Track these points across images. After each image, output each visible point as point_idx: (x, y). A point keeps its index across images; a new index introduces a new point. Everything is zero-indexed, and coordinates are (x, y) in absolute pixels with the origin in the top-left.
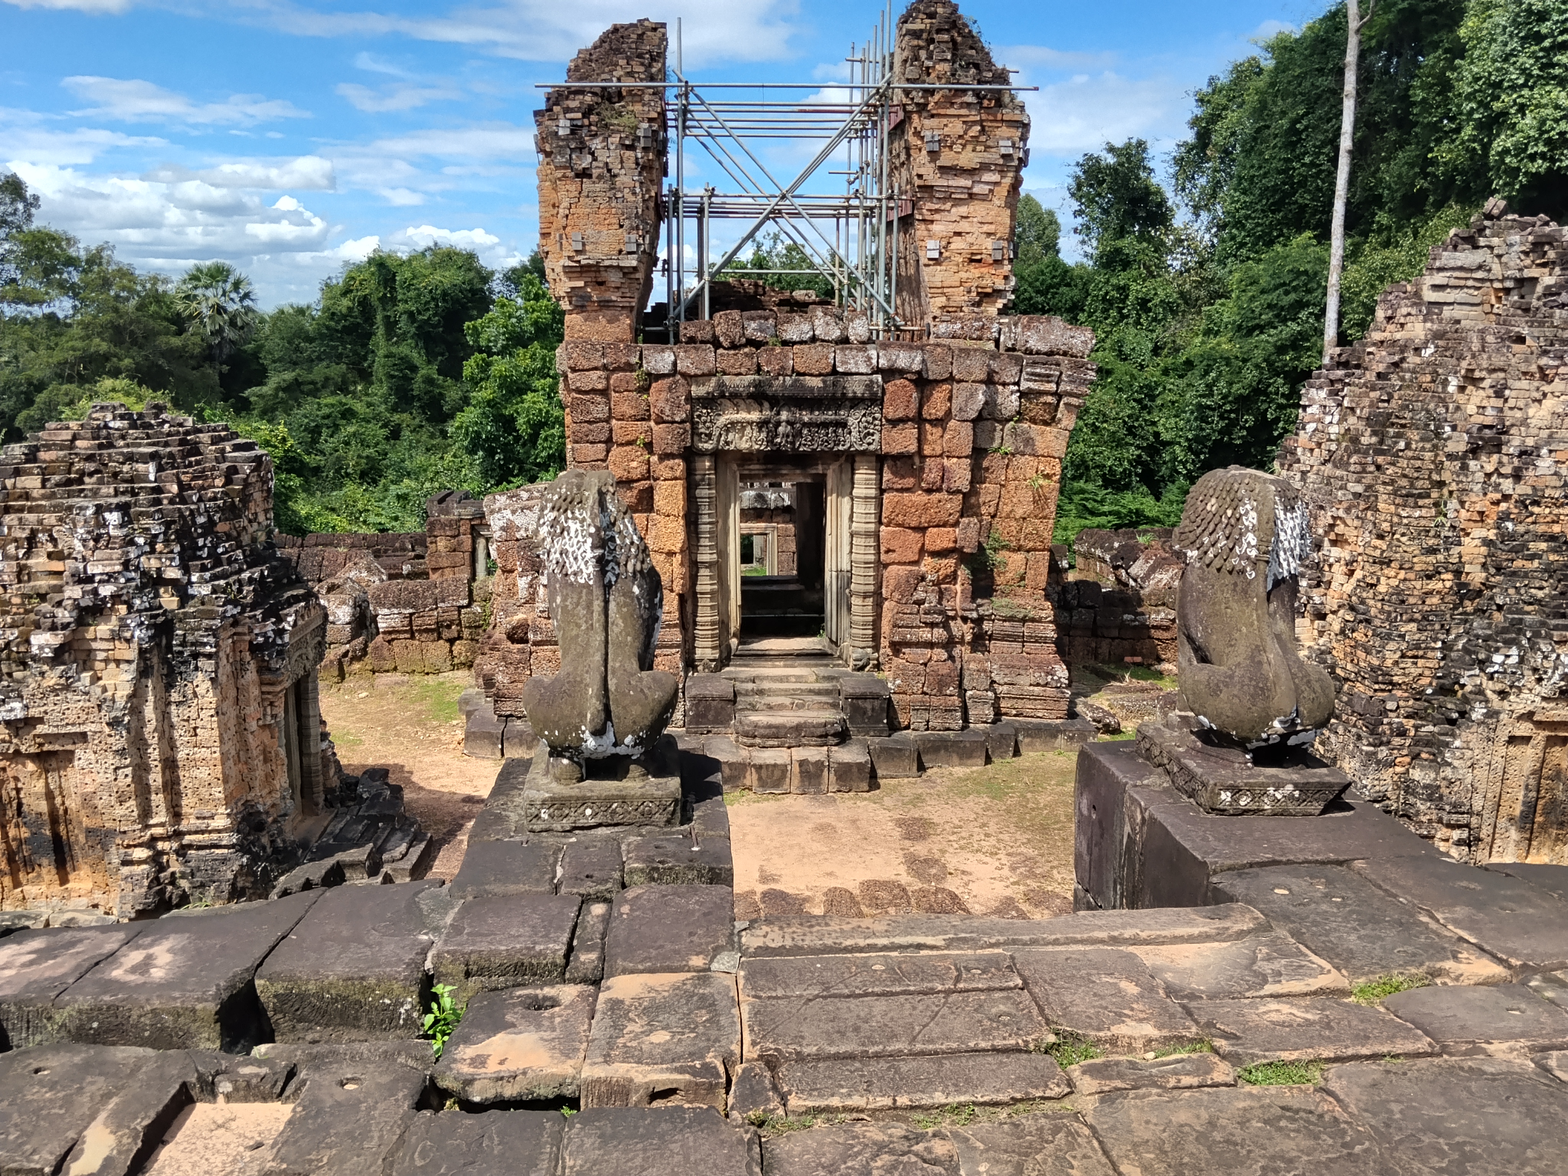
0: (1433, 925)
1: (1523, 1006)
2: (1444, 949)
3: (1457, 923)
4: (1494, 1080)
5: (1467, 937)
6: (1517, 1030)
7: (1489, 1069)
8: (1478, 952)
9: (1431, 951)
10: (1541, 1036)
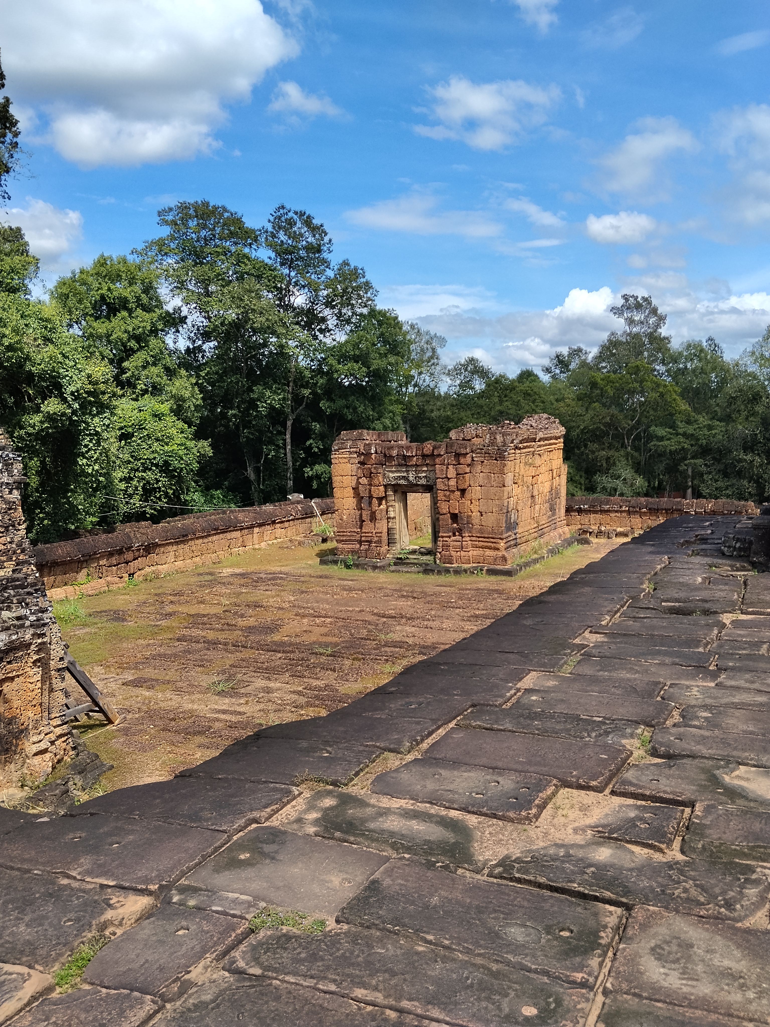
0: (75, 884)
1: (184, 923)
2: (95, 902)
3: (89, 873)
4: (218, 1006)
5: (106, 883)
6: (198, 948)
7: (207, 997)
8: (122, 892)
9: (89, 909)
10: (216, 944)
